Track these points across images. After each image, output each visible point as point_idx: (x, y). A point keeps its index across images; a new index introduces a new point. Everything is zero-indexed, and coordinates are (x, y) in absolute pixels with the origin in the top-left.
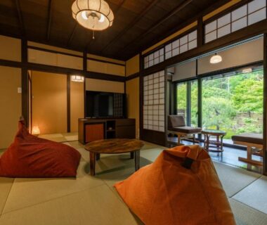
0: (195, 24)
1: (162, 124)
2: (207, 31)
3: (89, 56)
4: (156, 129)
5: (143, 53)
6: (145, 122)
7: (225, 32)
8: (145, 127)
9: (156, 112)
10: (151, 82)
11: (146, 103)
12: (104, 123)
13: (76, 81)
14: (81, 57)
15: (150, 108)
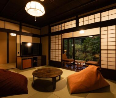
0: (75, 17)
1: (60, 58)
2: (79, 22)
3: (23, 24)
4: (57, 60)
5: (50, 25)
6: (51, 57)
7: (86, 23)
8: (51, 59)
9: (57, 53)
10: (54, 39)
11: (51, 48)
12: (32, 58)
13: (14, 36)
14: (18, 24)
15: (54, 51)
